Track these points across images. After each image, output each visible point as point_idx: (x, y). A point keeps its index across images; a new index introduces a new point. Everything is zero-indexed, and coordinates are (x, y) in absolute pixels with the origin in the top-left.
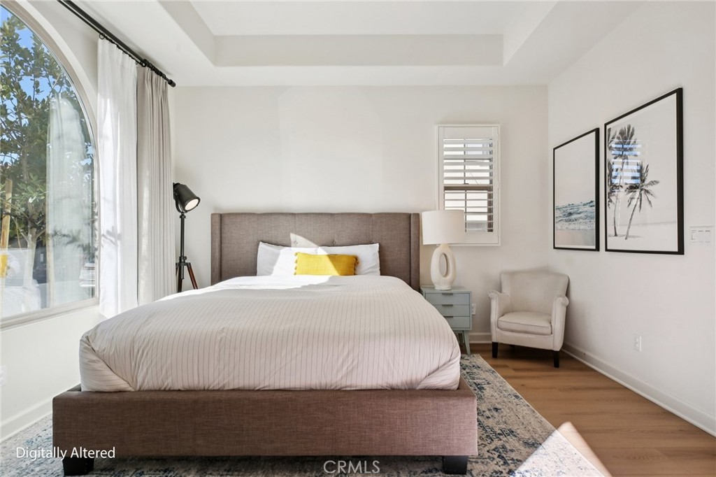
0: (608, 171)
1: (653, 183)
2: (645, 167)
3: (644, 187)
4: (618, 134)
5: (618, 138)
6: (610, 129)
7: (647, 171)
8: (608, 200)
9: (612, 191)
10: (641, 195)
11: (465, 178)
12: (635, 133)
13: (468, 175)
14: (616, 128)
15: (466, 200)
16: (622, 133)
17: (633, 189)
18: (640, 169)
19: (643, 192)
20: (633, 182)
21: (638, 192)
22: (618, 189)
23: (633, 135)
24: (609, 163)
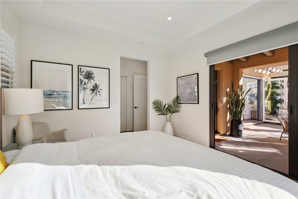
0: (80, 82)
1: (101, 89)
2: (98, 85)
3: (98, 90)
4: (85, 71)
6: (81, 68)
8: (79, 92)
14: (84, 69)
16: (87, 71)
17: (93, 90)
18: (96, 85)
19: (97, 92)
20: (93, 88)
21: (95, 91)
22: (86, 89)
23: (93, 74)
24: (81, 80)
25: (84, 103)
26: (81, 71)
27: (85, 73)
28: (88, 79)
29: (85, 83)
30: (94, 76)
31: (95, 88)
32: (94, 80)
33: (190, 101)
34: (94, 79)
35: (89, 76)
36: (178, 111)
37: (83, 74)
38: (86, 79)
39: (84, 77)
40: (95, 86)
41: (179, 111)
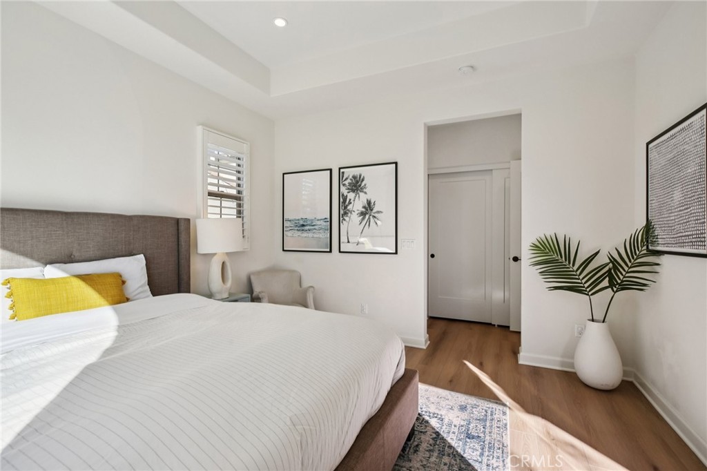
0: (341, 200)
1: (378, 212)
2: (372, 202)
3: (372, 214)
4: (351, 177)
5: (351, 180)
6: (343, 173)
7: (374, 204)
8: (341, 219)
9: (345, 214)
10: (369, 218)
11: (218, 186)
12: (365, 179)
13: (221, 182)
14: (349, 173)
15: (221, 207)
16: (354, 177)
17: (363, 214)
18: (369, 203)
19: (371, 217)
20: (364, 210)
21: (367, 216)
22: (351, 213)
23: (363, 180)
24: (343, 195)
25: (348, 242)
26: (344, 179)
27: (350, 181)
28: (354, 192)
29: (350, 200)
30: (365, 185)
31: (367, 210)
32: (366, 193)
33: (682, 244)
34: (365, 190)
35: (357, 185)
36: (641, 286)
37: (346, 183)
38: (351, 193)
39: (348, 189)
40: (367, 206)
41: (645, 285)
